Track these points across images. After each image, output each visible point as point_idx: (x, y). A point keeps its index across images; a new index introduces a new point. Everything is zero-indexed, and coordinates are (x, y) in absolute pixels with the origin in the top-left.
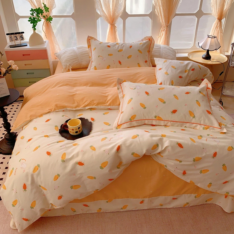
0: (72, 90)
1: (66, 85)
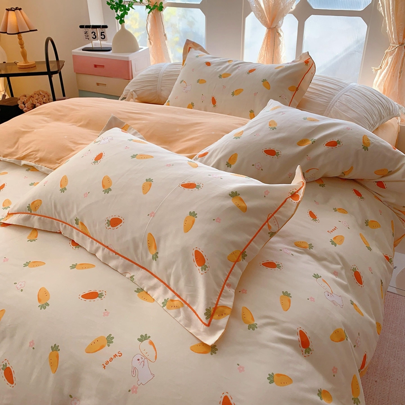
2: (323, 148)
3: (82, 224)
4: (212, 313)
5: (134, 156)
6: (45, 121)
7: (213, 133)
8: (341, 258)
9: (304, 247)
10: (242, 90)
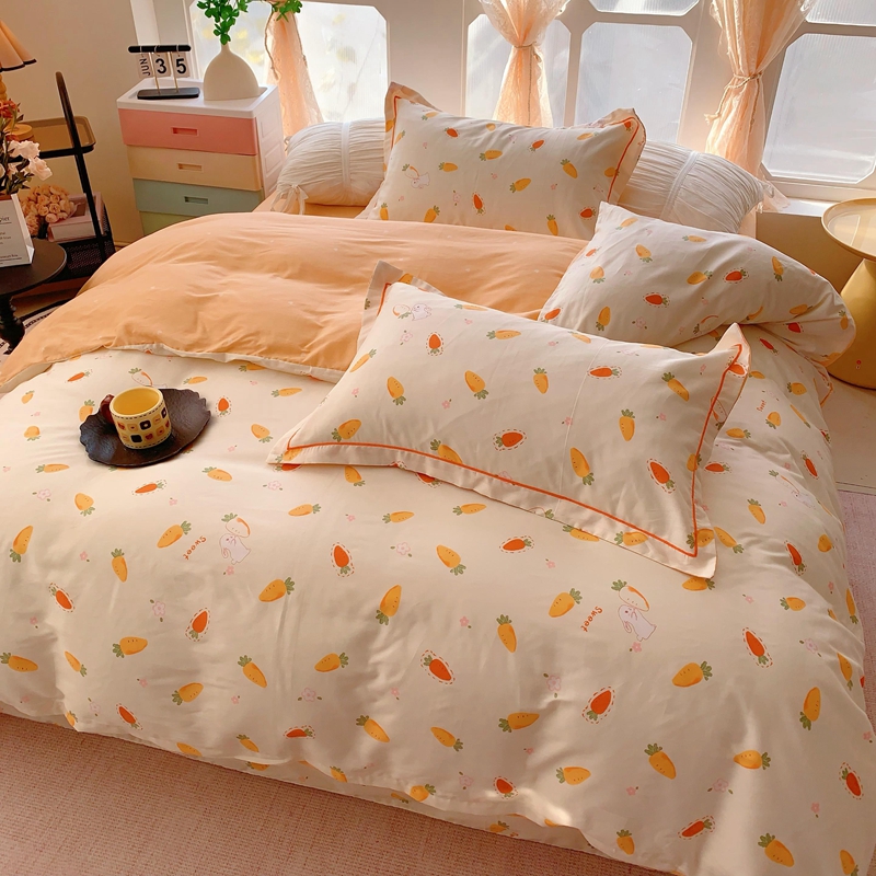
0: (213, 278)
1: (210, 258)
2: (723, 285)
3: (446, 448)
4: (696, 539)
5: (492, 335)
6: (217, 273)
7: (537, 271)
8: (786, 443)
9: (741, 436)
10: (529, 181)
